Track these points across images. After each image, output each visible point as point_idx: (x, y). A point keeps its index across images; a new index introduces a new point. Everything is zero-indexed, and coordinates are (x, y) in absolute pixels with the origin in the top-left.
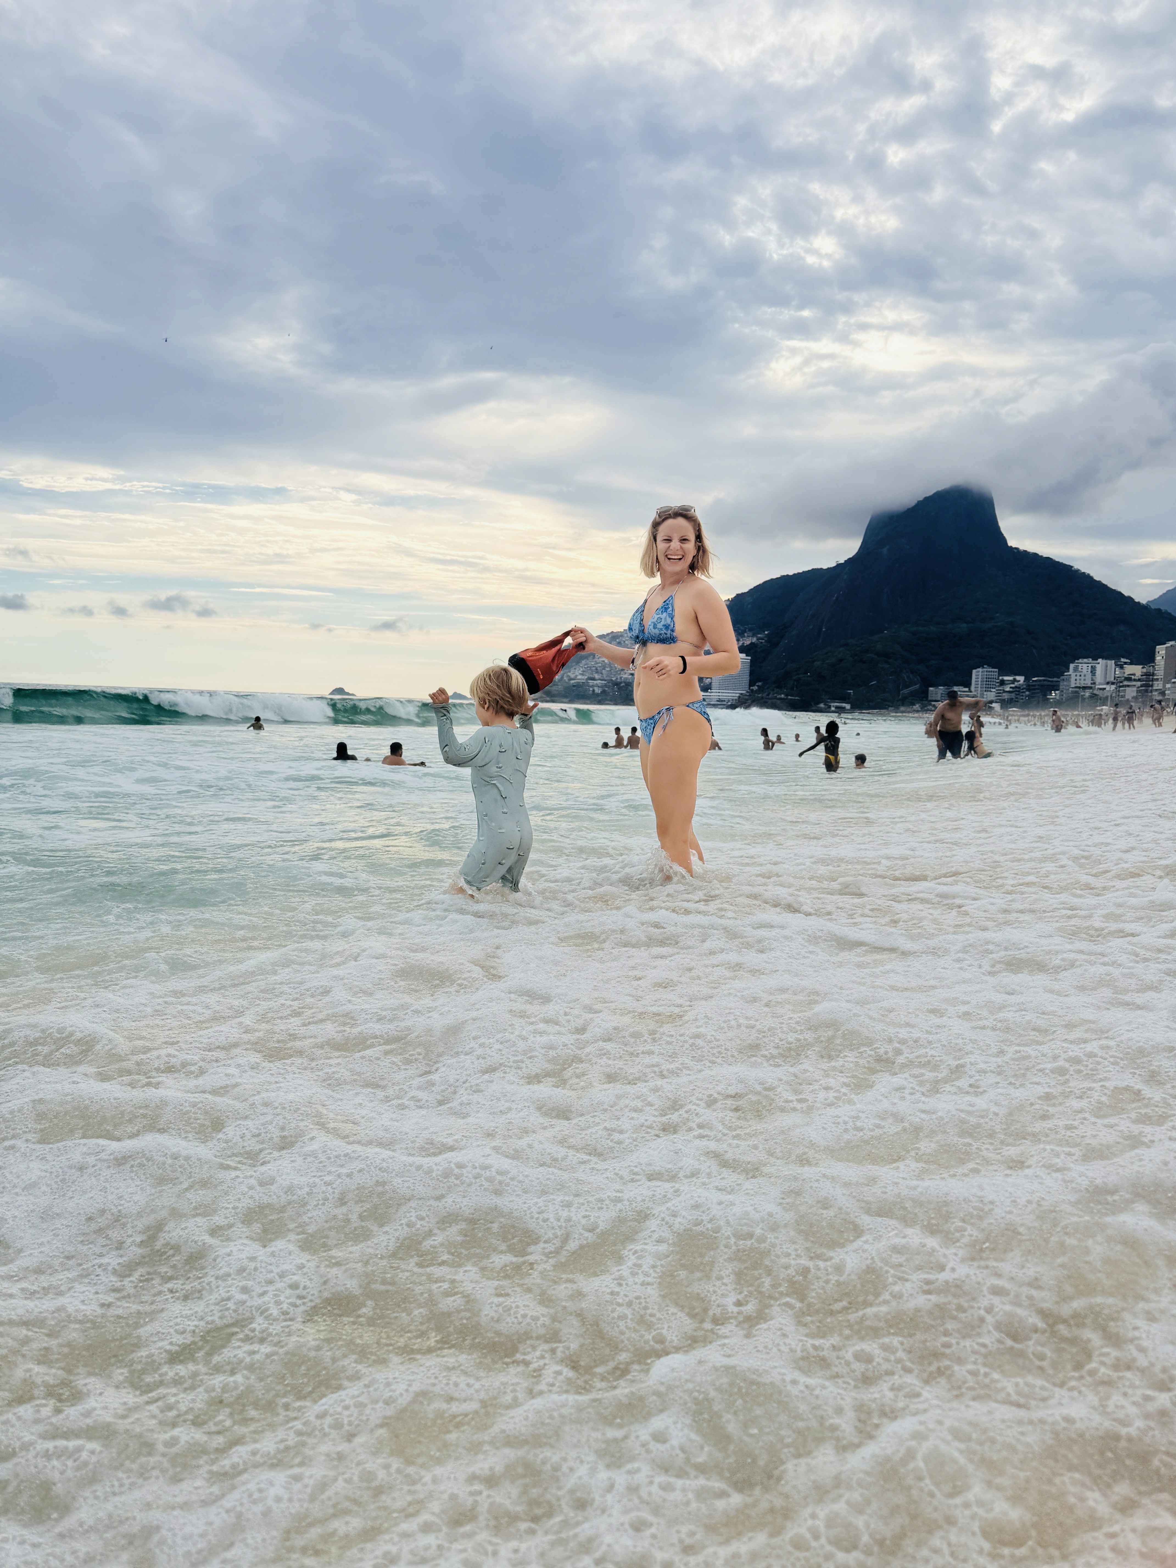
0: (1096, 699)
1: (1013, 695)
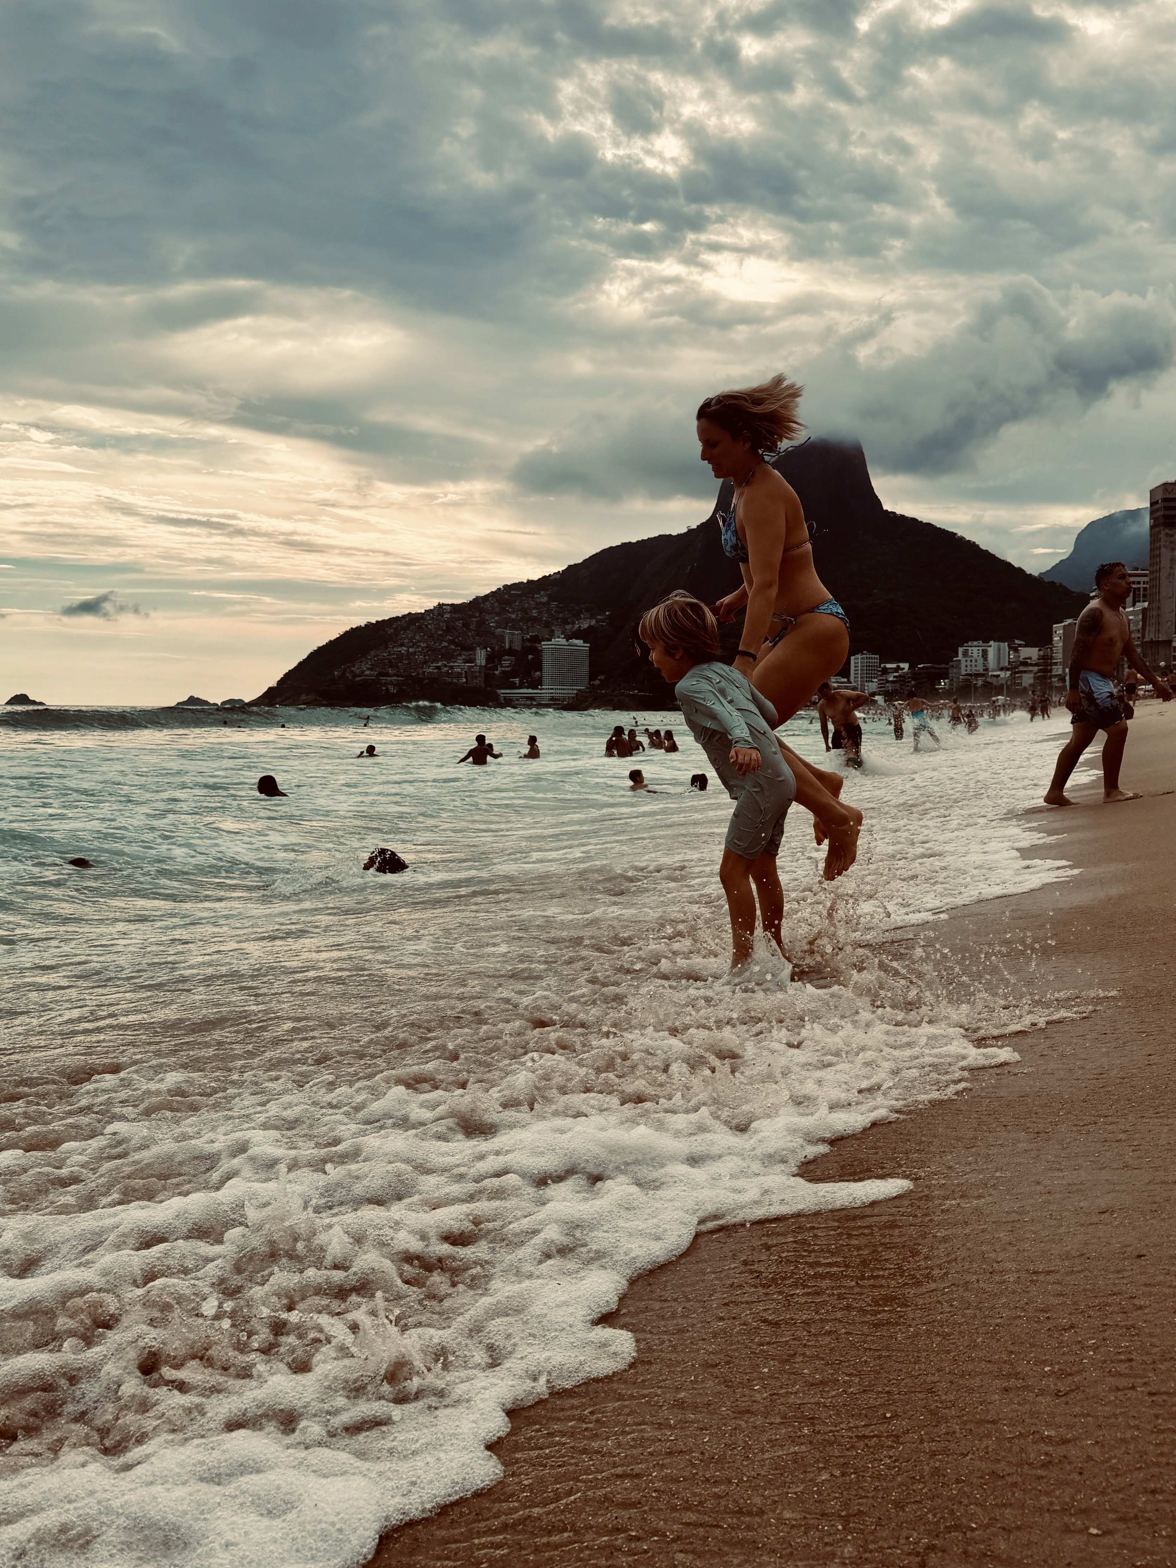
0: (990, 689)
1: (897, 686)
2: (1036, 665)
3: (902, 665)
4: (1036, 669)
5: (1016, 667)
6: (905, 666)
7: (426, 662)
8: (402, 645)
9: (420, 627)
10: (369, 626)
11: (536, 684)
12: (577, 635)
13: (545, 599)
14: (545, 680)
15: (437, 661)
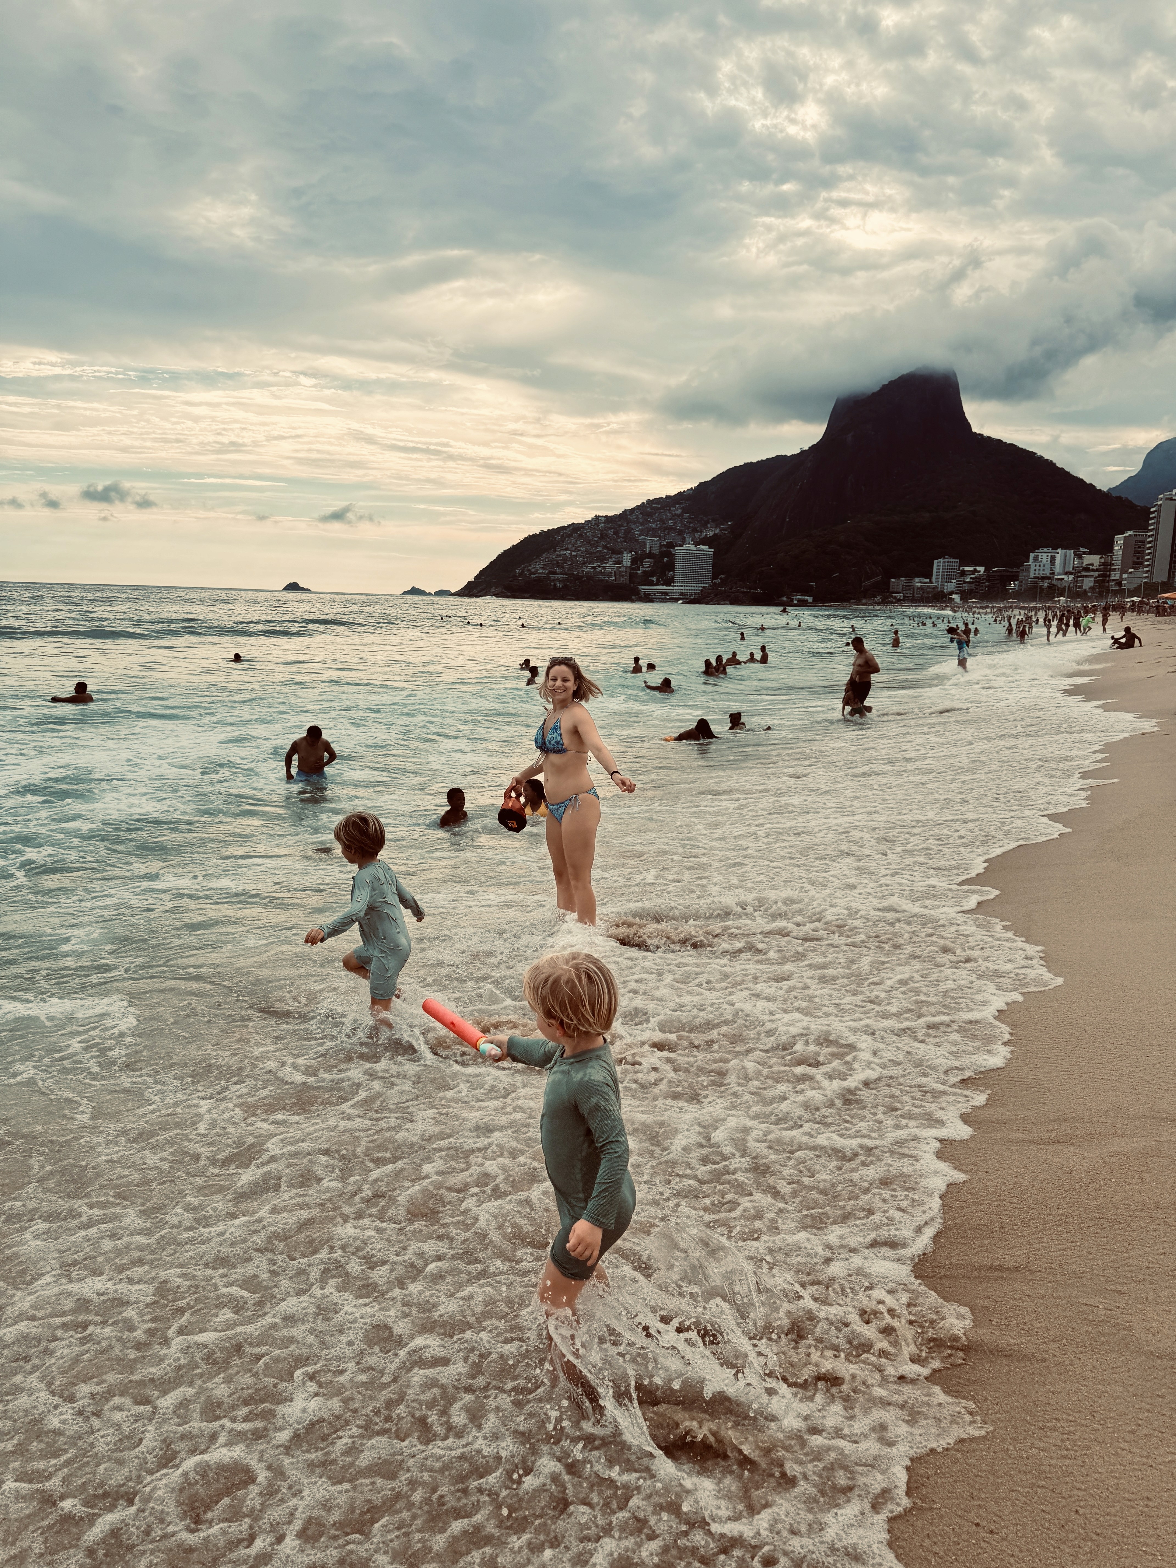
0: (1054, 590)
1: (973, 586)
2: (1097, 570)
3: (978, 568)
4: (1096, 574)
5: (1079, 573)
6: (981, 569)
7: (584, 563)
8: (567, 549)
9: (581, 535)
10: (542, 533)
11: (669, 582)
12: (703, 542)
13: (679, 512)
14: (678, 577)
15: (592, 562)
